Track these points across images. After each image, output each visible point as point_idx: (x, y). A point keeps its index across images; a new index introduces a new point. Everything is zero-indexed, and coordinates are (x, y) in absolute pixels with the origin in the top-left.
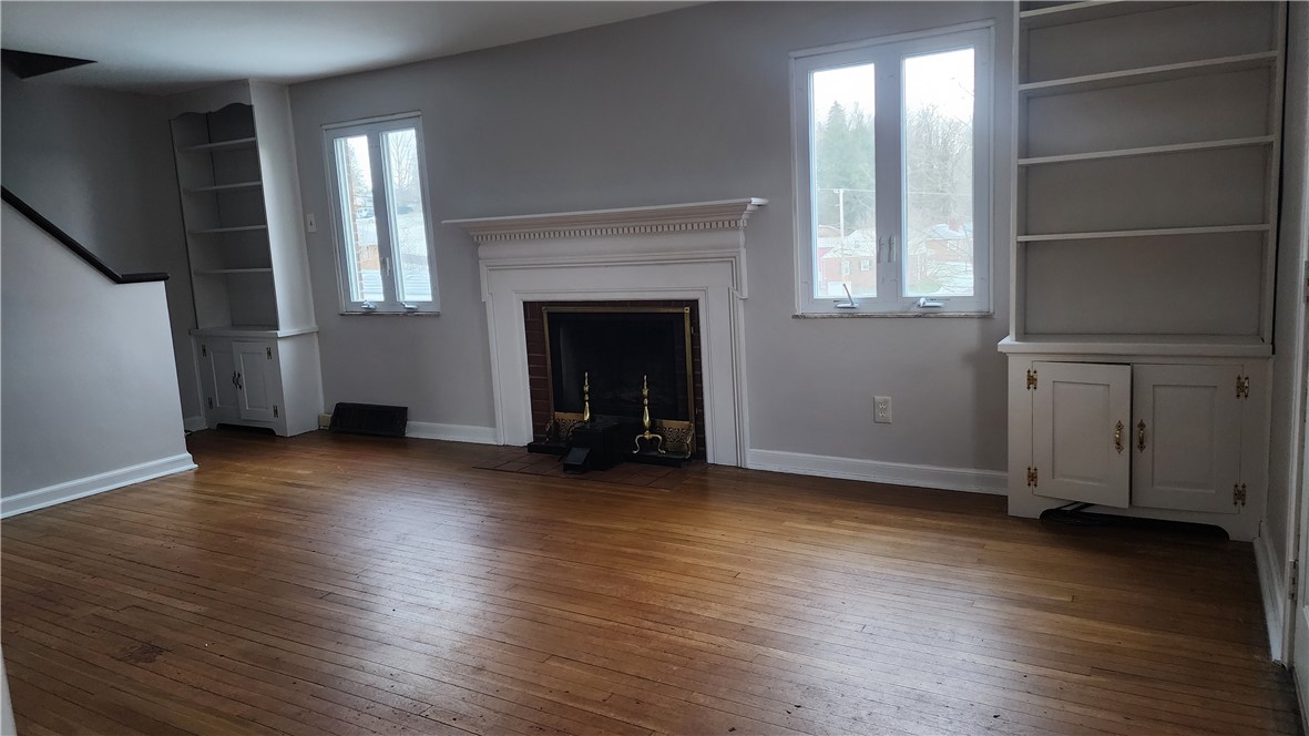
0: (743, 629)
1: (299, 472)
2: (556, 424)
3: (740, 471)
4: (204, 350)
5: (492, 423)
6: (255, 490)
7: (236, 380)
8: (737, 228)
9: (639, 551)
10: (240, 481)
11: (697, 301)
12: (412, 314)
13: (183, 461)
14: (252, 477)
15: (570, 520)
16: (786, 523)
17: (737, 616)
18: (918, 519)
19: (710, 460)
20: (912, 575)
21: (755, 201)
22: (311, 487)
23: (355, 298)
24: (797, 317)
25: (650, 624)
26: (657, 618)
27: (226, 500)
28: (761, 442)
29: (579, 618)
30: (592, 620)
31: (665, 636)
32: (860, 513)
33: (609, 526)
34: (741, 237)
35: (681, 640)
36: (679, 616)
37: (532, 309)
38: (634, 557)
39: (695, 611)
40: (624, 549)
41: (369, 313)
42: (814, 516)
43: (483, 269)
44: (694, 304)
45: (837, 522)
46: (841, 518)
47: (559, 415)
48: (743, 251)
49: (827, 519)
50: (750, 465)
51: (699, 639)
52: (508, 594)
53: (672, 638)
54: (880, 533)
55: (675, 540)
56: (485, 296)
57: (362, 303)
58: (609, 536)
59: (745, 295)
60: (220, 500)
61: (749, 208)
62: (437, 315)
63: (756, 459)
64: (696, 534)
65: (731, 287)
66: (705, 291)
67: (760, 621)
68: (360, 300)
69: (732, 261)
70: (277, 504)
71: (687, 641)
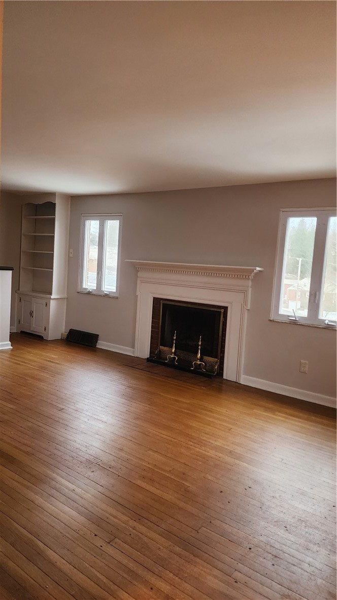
0: (231, 452)
1: (53, 356)
2: (160, 351)
3: (237, 384)
4: (20, 300)
5: (133, 347)
6: (35, 361)
7: (31, 314)
8: (249, 279)
9: (190, 412)
10: (30, 357)
11: (227, 308)
12: (106, 296)
13: (7, 345)
14: (34, 356)
15: (161, 394)
16: (255, 410)
17: (228, 446)
18: (314, 418)
19: (224, 377)
20: (307, 442)
21: (258, 269)
22: (56, 363)
23: (84, 286)
24: (271, 320)
25: (192, 443)
26: (195, 441)
27: (23, 364)
28: (247, 373)
29: (162, 436)
30: (168, 438)
31: (198, 449)
32: (288, 411)
33: (178, 399)
34: (250, 283)
35: (204, 452)
36: (204, 442)
37: (156, 301)
38: (188, 414)
39: (211, 441)
40: (183, 410)
41: (89, 293)
42: (267, 409)
43: (139, 282)
44: (226, 308)
45: (277, 413)
46: (280, 412)
47: (162, 347)
48: (250, 289)
49: (272, 411)
50: (242, 382)
51: (212, 453)
52: (134, 421)
53: (200, 450)
54: (296, 421)
55: (205, 410)
56: (138, 293)
57: (87, 289)
58: (177, 403)
59: (249, 308)
60: (21, 363)
61: (255, 271)
62: (117, 298)
63: (245, 380)
64: (215, 409)
65: (243, 303)
66: (231, 303)
67: (239, 450)
68: (86, 287)
69: (245, 292)
70: (43, 368)
71: (206, 453)
